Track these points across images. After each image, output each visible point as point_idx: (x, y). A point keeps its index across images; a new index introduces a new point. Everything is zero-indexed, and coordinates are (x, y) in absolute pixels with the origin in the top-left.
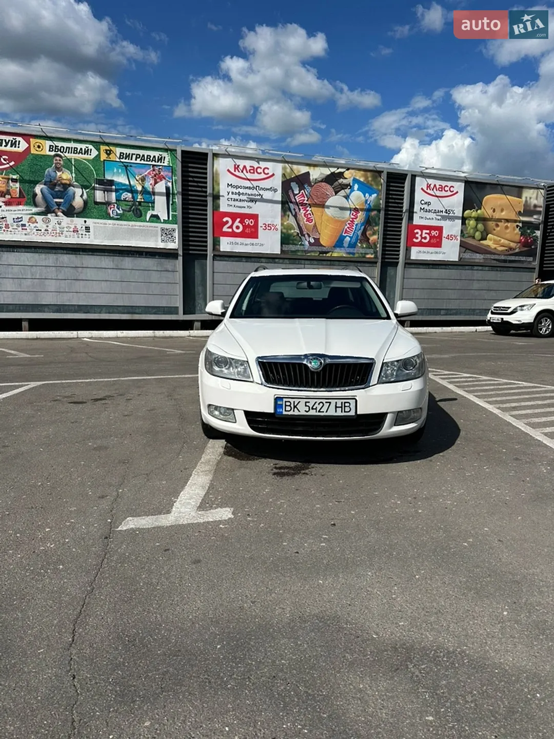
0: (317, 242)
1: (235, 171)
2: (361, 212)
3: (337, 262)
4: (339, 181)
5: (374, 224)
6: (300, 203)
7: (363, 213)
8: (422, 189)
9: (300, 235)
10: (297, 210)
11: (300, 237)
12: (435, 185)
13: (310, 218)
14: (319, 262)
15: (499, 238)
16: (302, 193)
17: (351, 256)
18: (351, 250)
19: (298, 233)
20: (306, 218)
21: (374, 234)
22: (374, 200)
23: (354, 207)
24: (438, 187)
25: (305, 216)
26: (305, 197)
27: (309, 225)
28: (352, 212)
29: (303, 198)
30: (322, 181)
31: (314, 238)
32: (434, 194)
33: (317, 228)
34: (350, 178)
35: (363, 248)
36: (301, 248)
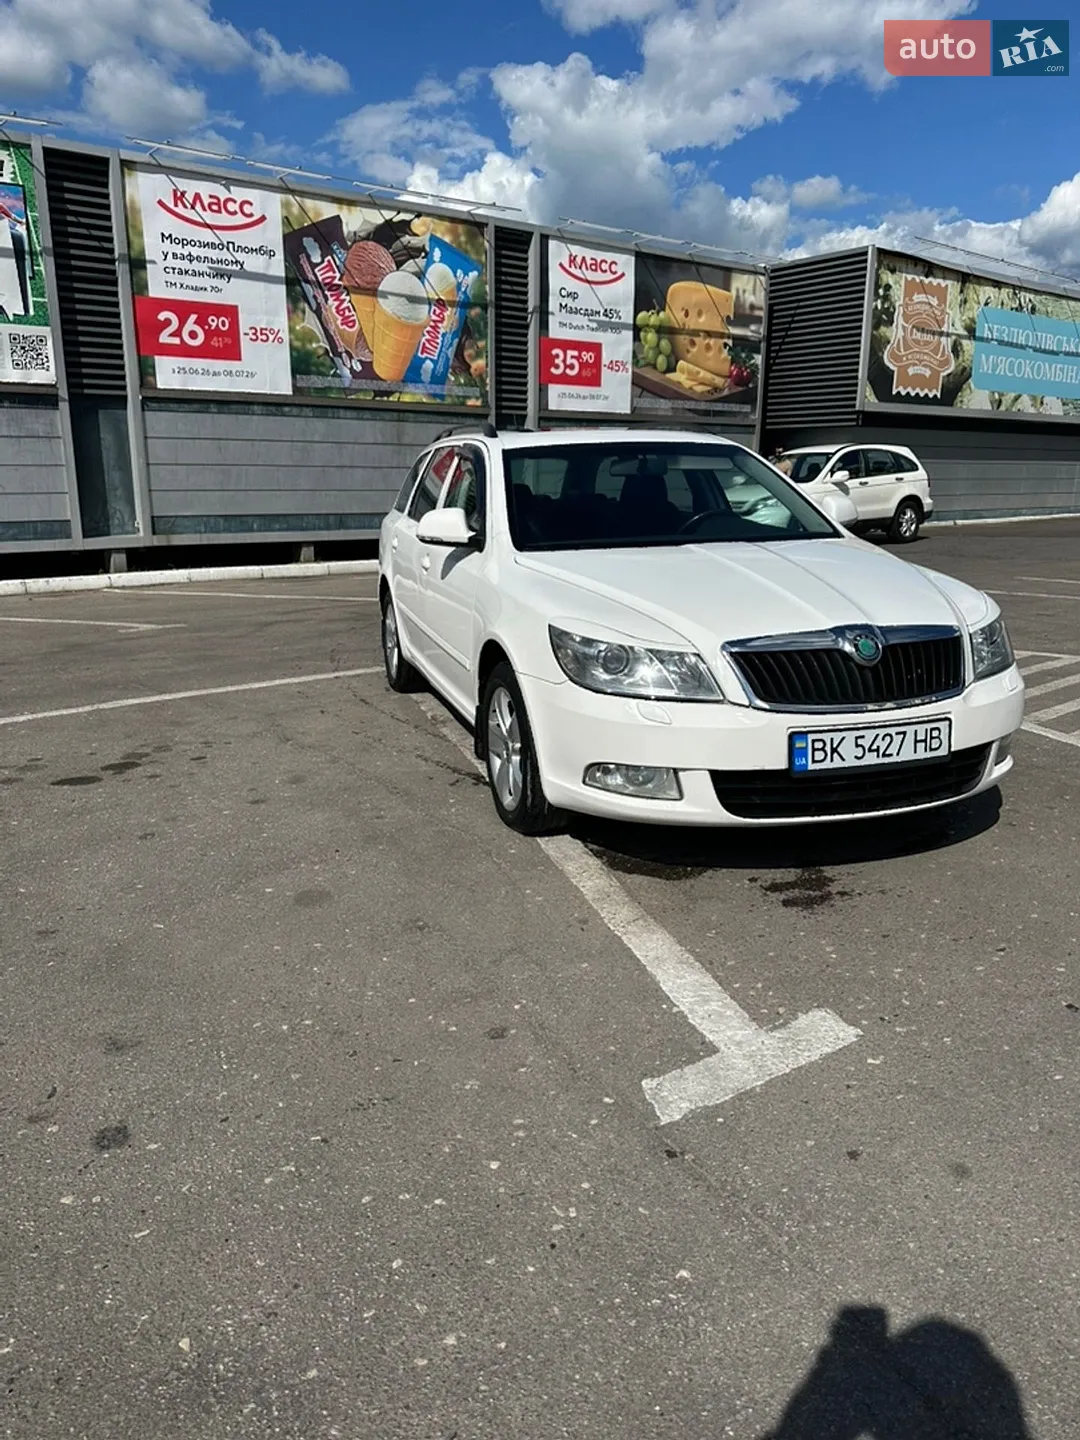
0: (368, 370)
1: (176, 205)
2: (450, 309)
3: (411, 415)
4: (402, 239)
5: (477, 335)
6: (326, 284)
7: (454, 310)
8: (561, 265)
9: (331, 355)
10: (321, 299)
11: (332, 360)
12: (584, 259)
13: (349, 317)
14: (375, 413)
15: (697, 369)
16: (329, 261)
17: (438, 401)
18: (437, 389)
19: (326, 349)
20: (340, 318)
21: (478, 355)
22: (473, 284)
23: (436, 297)
24: (589, 262)
25: (338, 312)
26: (334, 272)
27: (348, 332)
28: (433, 308)
29: (330, 274)
30: (367, 238)
31: (360, 361)
32: (582, 276)
33: (365, 340)
34: (424, 234)
35: (460, 385)
36: (336, 382)
